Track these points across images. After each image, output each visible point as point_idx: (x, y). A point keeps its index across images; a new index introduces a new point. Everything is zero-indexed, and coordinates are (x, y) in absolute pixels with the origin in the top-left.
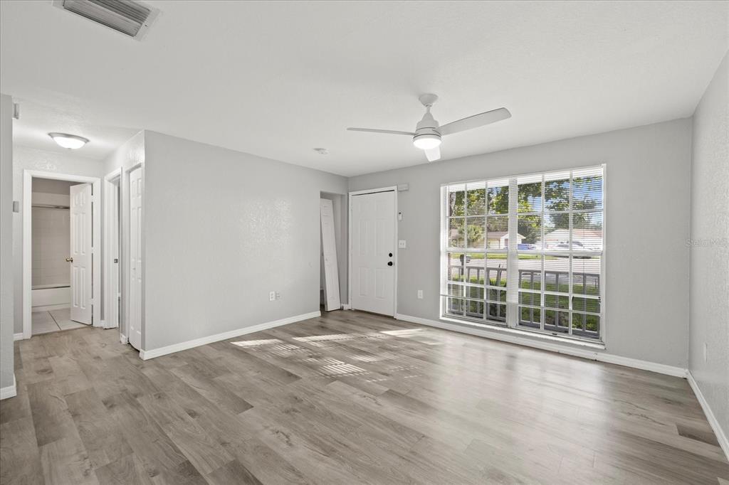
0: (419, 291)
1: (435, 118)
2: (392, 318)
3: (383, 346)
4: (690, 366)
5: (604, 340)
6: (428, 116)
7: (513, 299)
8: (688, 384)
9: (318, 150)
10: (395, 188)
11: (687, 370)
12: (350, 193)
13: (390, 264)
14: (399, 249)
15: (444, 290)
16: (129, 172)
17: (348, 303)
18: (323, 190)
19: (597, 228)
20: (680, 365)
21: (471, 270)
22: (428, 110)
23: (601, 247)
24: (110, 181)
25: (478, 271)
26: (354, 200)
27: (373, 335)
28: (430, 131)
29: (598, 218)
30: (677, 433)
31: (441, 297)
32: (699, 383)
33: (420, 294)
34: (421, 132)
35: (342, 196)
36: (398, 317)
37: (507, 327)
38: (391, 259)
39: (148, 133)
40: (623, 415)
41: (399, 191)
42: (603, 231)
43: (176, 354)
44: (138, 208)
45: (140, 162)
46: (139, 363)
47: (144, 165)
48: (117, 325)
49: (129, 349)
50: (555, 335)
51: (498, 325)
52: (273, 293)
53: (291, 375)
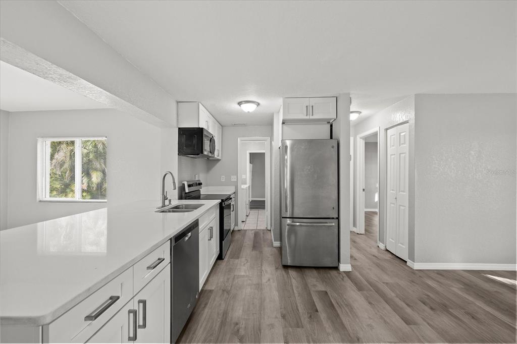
16: (387, 129)
24: (361, 138)
39: (417, 96)
43: (440, 273)
44: (400, 154)
45: (405, 120)
46: (413, 272)
47: (412, 122)
48: (363, 232)
49: (390, 255)
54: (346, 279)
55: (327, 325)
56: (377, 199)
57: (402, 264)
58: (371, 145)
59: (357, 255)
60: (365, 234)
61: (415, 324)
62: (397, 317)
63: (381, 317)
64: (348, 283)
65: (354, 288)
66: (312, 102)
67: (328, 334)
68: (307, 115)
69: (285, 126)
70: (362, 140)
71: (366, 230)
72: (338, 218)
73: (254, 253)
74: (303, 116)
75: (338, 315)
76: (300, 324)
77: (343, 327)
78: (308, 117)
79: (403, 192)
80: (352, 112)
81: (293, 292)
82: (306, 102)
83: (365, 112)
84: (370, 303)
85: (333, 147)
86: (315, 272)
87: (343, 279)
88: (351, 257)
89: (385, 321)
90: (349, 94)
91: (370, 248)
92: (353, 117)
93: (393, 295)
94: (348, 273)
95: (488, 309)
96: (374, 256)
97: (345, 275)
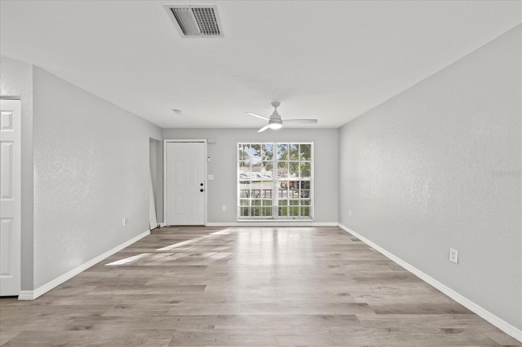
0: (223, 206)
2: (204, 226)
5: (313, 217)
6: (275, 112)
7: (276, 204)
9: (176, 111)
10: (205, 140)
11: (339, 223)
12: (165, 141)
13: (202, 190)
14: (208, 180)
15: (239, 204)
17: (163, 222)
18: (154, 137)
20: (335, 222)
22: (276, 109)
26: (168, 145)
27: (208, 237)
28: (278, 121)
31: (238, 208)
33: (224, 208)
34: (273, 121)
36: (208, 224)
37: (273, 219)
38: (202, 187)
41: (209, 143)
43: (65, 286)
46: (32, 303)
50: (294, 218)
51: (268, 219)
52: (124, 219)
53: (198, 266)
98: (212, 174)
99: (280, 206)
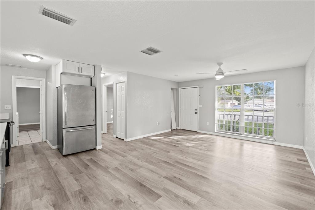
1: (222, 70)
2: (197, 132)
3: (199, 140)
4: (304, 145)
5: (276, 138)
6: (220, 69)
7: (243, 124)
8: (303, 150)
9: (176, 75)
10: (198, 86)
11: (303, 147)
12: (180, 88)
13: (196, 113)
14: (199, 108)
15: (216, 122)
16: (116, 84)
17: (179, 127)
18: (172, 87)
19: (272, 98)
20: (301, 145)
21: (228, 115)
22: (220, 67)
23: (275, 107)
24: (105, 86)
25: (227, 116)
26: (181, 90)
27: (193, 137)
28: (221, 74)
29: (273, 93)
30: (296, 160)
31: (216, 124)
32: (307, 151)
33: (208, 123)
34: (218, 74)
35: (177, 89)
36: (199, 131)
37: (240, 134)
38: (196, 111)
39: (128, 72)
40: (281, 156)
41: (200, 88)
42: (275, 99)
43: (134, 140)
44: (122, 95)
45: (124, 81)
46: (126, 142)
47: (126, 82)
48: (106, 132)
49: (118, 139)
50: (258, 136)
51: (237, 134)
52: (158, 122)
53: (175, 146)
54: (100, 151)
55: (94, 168)
56: (112, 116)
57: (122, 141)
58: (110, 89)
59: (104, 142)
60: (107, 133)
61: (126, 156)
62: (121, 157)
63: (115, 159)
64: (101, 153)
65: (104, 153)
66: (81, 65)
67: (95, 170)
68: (78, 72)
69: (62, 75)
70: (105, 87)
71: (107, 132)
72: (96, 125)
73: (38, 156)
74: (76, 73)
75: (98, 164)
76: (81, 172)
77: (101, 166)
78: (79, 73)
79: (123, 111)
80: (102, 73)
81: (74, 164)
82: (78, 65)
83: (107, 74)
84: (111, 156)
85: (93, 90)
86: (84, 154)
87: (99, 152)
88: (102, 143)
89: (117, 159)
90: (101, 66)
91: (110, 138)
92: (102, 75)
93: (119, 151)
94: (101, 150)
95: (146, 146)
96: (112, 141)
97: (99, 150)
98: (201, 104)
99: (246, 127)
